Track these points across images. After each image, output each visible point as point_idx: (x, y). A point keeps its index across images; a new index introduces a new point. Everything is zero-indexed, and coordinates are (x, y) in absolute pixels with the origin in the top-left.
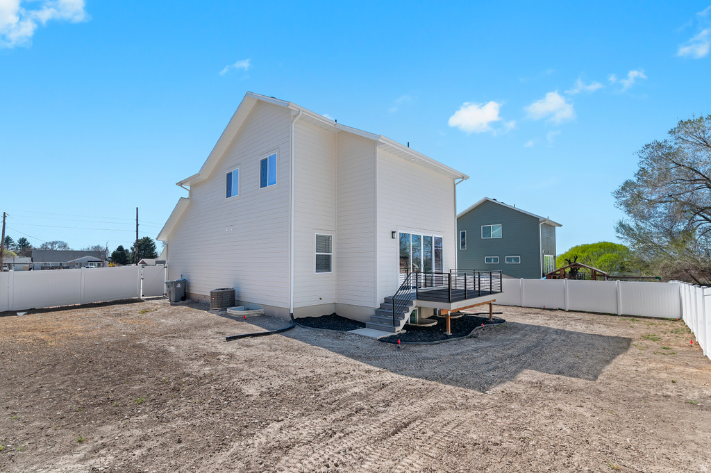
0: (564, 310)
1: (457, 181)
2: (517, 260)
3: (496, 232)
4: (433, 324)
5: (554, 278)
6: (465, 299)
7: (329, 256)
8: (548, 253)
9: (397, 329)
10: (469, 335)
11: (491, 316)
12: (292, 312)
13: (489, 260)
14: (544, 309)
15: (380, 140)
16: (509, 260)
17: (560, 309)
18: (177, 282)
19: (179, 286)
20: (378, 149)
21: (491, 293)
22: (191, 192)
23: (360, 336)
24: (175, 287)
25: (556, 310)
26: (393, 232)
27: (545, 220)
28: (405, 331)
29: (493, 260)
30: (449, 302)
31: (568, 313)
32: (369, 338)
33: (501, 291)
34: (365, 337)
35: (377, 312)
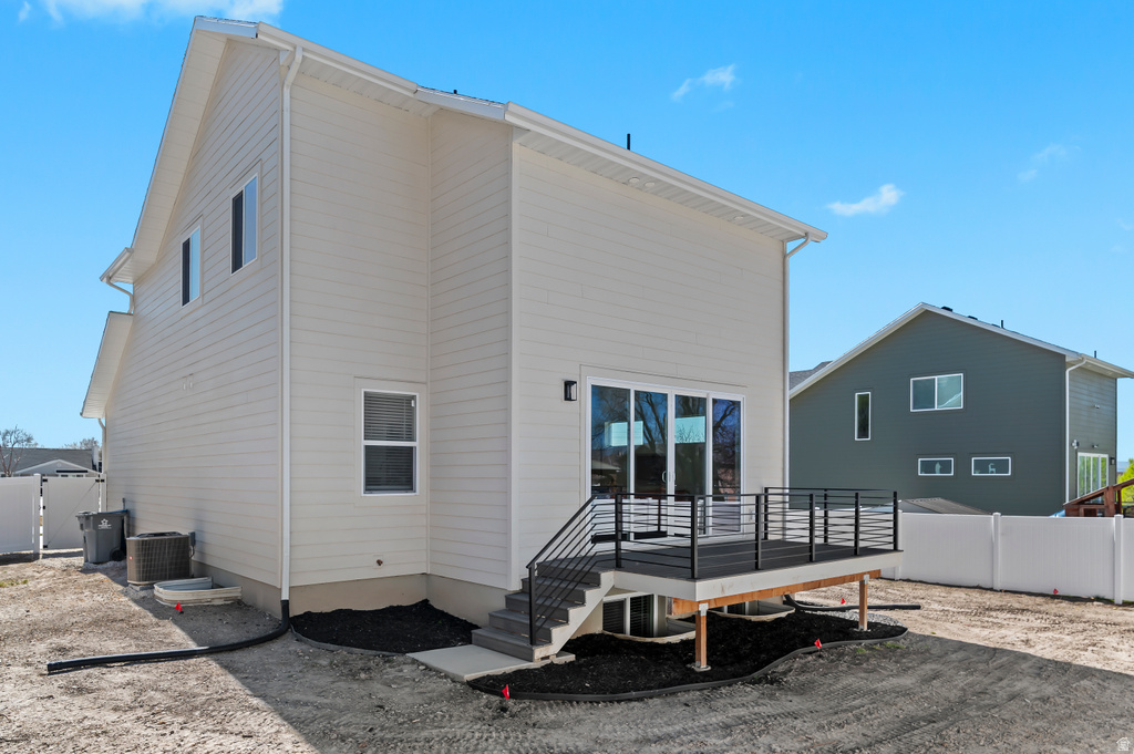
0: (1109, 602)
1: (790, 246)
2: (1001, 466)
3: (949, 392)
4: (684, 637)
5: (1090, 513)
6: (757, 568)
7: (410, 450)
8: (1092, 449)
9: (539, 652)
10: (756, 675)
11: (862, 614)
12: (285, 596)
13: (928, 467)
14: (1055, 596)
15: (509, 118)
16: (981, 466)
17: (1098, 599)
18: (100, 516)
19: (105, 525)
20: (516, 146)
21: (856, 552)
22: (133, 299)
23: (428, 668)
24: (95, 527)
25: (1089, 600)
26: (568, 384)
27: (1081, 357)
28: (571, 657)
29: (938, 467)
30: (693, 578)
31: (1119, 611)
32: (446, 677)
33: (896, 549)
34: (438, 672)
35: (511, 599)
